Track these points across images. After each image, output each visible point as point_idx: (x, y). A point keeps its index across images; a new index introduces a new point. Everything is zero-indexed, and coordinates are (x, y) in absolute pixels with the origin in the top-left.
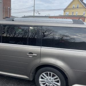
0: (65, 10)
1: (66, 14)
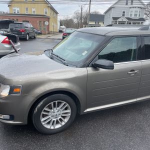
1: (15, 10)
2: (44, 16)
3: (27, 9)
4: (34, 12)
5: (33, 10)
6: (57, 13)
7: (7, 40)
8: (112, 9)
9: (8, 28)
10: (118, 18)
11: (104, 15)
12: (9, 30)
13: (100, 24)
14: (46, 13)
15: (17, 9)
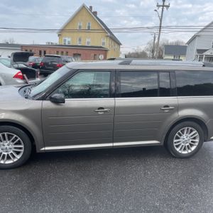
0: (61, 32)
1: (65, 40)
2: (101, 47)
4: (88, 43)
5: (87, 40)
6: (119, 44)
7: (21, 74)
8: (197, 38)
9: (26, 62)
10: (205, 50)
11: (186, 47)
12: (27, 63)
13: (181, 58)
14: (104, 43)
15: (68, 40)
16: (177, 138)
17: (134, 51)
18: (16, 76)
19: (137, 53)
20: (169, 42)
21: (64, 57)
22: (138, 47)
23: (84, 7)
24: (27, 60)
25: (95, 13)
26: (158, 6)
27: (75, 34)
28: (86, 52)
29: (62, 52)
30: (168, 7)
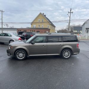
3: (39, 26)
4: (42, 27)
6: (55, 27)
8: (86, 24)
11: (82, 27)
12: (22, 35)
13: (80, 31)
14: (48, 27)
15: (35, 26)
16: (64, 53)
17: (61, 29)
18: (19, 39)
19: (63, 30)
20: (75, 25)
21: (34, 33)
22: (63, 28)
23: (41, 13)
24: (22, 34)
25: (45, 16)
26: (69, 12)
27: (37, 24)
28: (42, 30)
29: (32, 31)
30: (72, 13)
